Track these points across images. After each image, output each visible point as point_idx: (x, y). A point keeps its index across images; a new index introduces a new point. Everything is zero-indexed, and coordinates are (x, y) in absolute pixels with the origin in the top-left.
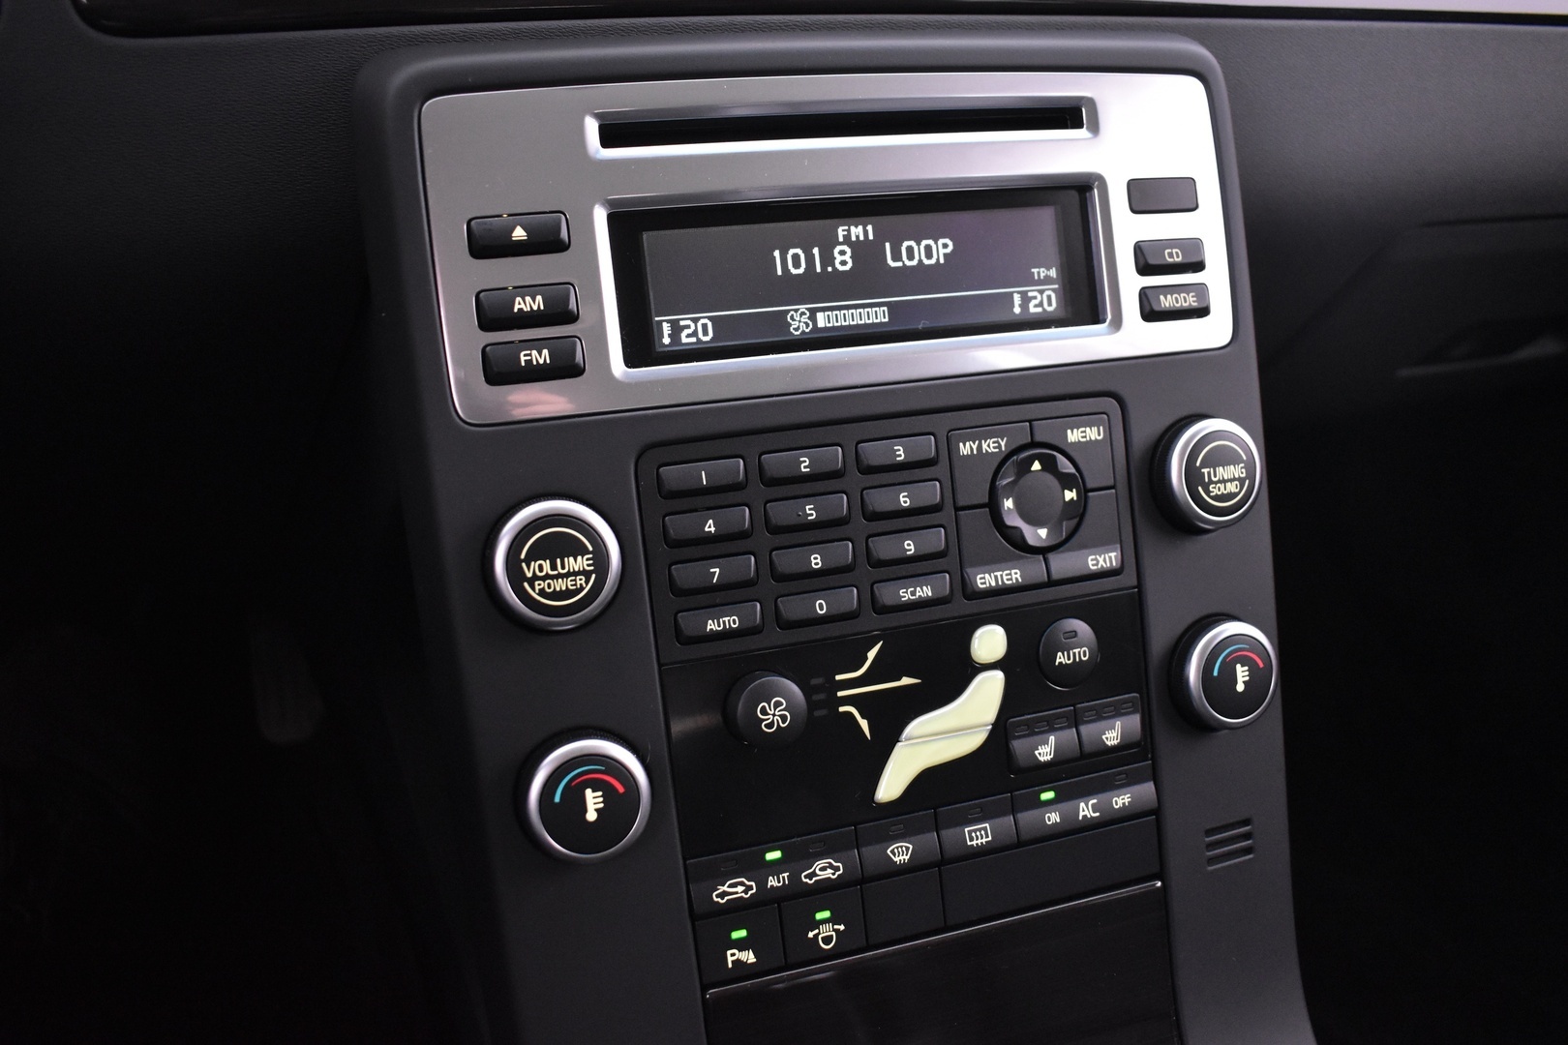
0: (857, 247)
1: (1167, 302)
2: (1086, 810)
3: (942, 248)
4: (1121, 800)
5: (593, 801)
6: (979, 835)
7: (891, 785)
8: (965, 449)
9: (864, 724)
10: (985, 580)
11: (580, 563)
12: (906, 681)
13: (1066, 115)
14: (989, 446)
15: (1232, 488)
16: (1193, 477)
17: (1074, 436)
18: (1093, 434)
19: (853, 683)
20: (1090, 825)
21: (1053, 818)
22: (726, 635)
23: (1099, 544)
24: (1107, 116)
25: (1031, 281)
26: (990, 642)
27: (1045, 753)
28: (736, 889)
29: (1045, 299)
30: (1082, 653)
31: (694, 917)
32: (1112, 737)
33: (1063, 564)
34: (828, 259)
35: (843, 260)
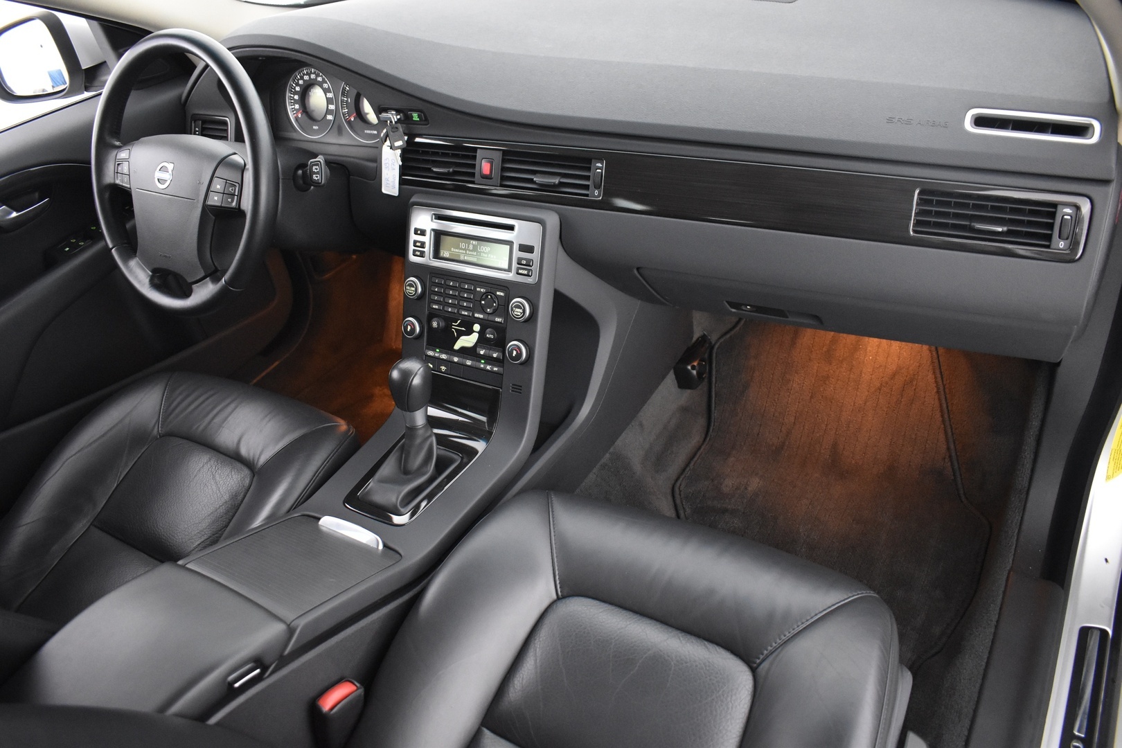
0: (474, 245)
1: (520, 271)
2: (488, 367)
3: (488, 249)
4: (495, 369)
5: (409, 328)
6: (469, 363)
7: (457, 347)
8: (478, 289)
9: (455, 334)
10: (476, 315)
11: (413, 289)
12: (463, 329)
13: (511, 228)
14: (482, 290)
15: (519, 314)
16: (512, 309)
17: (498, 293)
18: (502, 294)
19: (455, 326)
20: (488, 371)
21: (482, 366)
22: (436, 309)
23: (499, 317)
24: (516, 228)
25: (502, 260)
26: (477, 327)
27: (482, 352)
28: (431, 353)
30: (492, 336)
32: (495, 355)
33: (491, 318)
34: (468, 246)
35: (471, 247)
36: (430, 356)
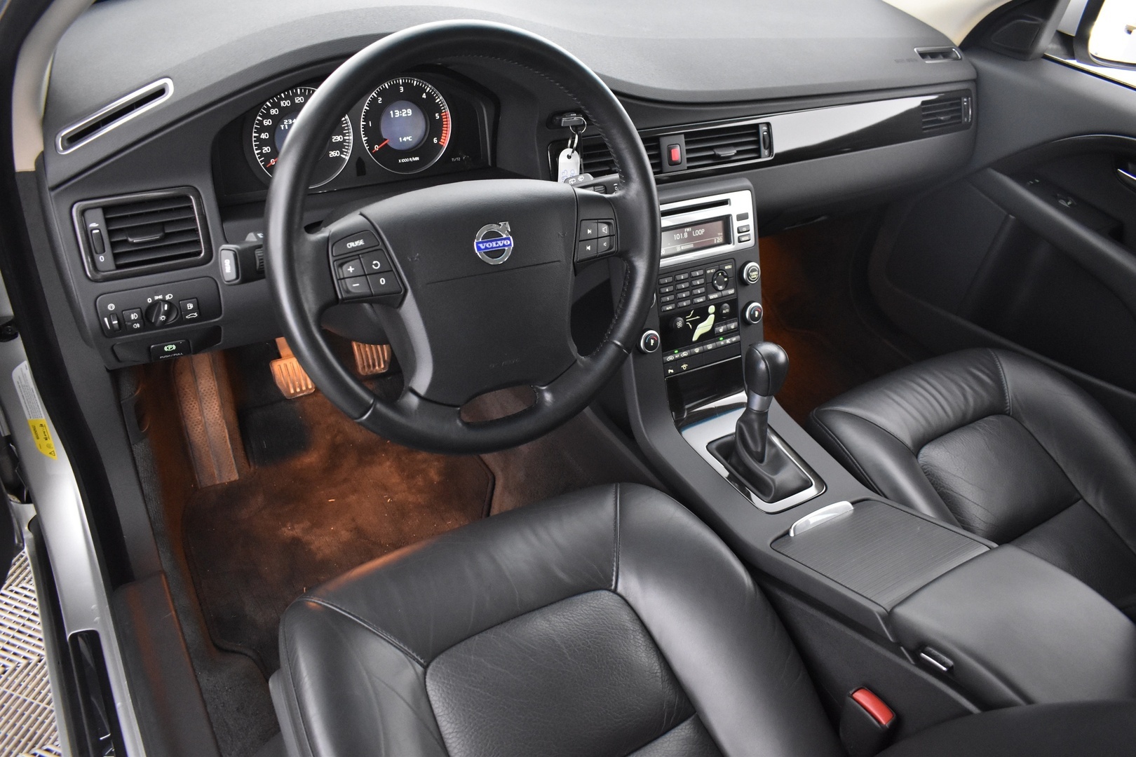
0: (688, 232)
1: (743, 239)
2: (728, 341)
3: (702, 231)
4: (734, 339)
5: (652, 341)
6: (710, 347)
7: (695, 338)
8: (708, 272)
9: (691, 326)
10: (711, 297)
12: (698, 317)
13: (725, 202)
14: (712, 271)
15: (755, 276)
16: (748, 275)
17: (726, 268)
18: (730, 267)
19: (689, 318)
20: (729, 344)
21: (722, 343)
22: (670, 310)
23: (731, 288)
24: (732, 201)
25: (718, 236)
26: (712, 309)
27: (721, 330)
28: (670, 358)
29: (720, 239)
30: (727, 310)
31: (664, 364)
32: (733, 327)
33: (724, 293)
34: (683, 236)
35: (686, 235)
36: (671, 361)
